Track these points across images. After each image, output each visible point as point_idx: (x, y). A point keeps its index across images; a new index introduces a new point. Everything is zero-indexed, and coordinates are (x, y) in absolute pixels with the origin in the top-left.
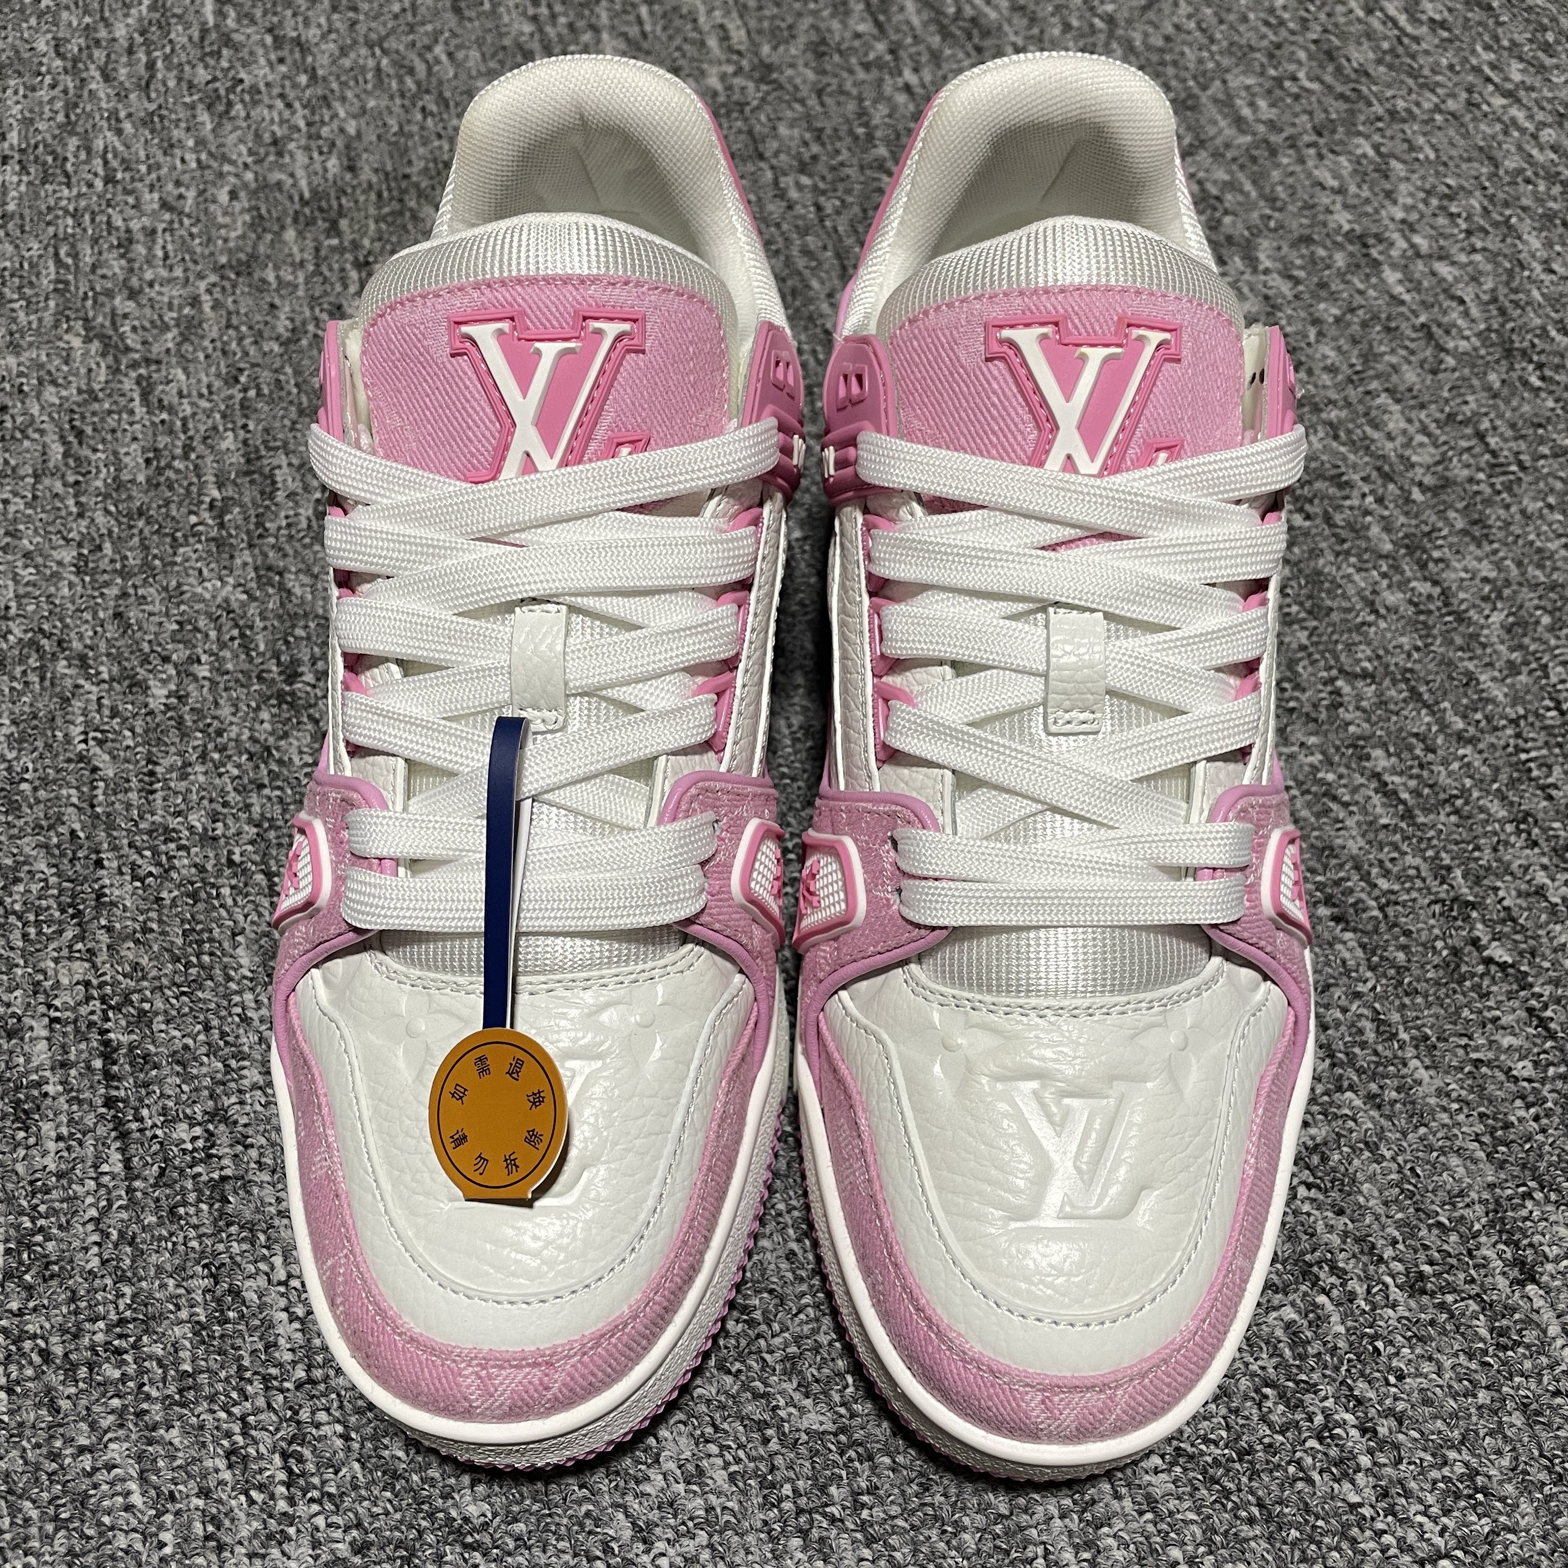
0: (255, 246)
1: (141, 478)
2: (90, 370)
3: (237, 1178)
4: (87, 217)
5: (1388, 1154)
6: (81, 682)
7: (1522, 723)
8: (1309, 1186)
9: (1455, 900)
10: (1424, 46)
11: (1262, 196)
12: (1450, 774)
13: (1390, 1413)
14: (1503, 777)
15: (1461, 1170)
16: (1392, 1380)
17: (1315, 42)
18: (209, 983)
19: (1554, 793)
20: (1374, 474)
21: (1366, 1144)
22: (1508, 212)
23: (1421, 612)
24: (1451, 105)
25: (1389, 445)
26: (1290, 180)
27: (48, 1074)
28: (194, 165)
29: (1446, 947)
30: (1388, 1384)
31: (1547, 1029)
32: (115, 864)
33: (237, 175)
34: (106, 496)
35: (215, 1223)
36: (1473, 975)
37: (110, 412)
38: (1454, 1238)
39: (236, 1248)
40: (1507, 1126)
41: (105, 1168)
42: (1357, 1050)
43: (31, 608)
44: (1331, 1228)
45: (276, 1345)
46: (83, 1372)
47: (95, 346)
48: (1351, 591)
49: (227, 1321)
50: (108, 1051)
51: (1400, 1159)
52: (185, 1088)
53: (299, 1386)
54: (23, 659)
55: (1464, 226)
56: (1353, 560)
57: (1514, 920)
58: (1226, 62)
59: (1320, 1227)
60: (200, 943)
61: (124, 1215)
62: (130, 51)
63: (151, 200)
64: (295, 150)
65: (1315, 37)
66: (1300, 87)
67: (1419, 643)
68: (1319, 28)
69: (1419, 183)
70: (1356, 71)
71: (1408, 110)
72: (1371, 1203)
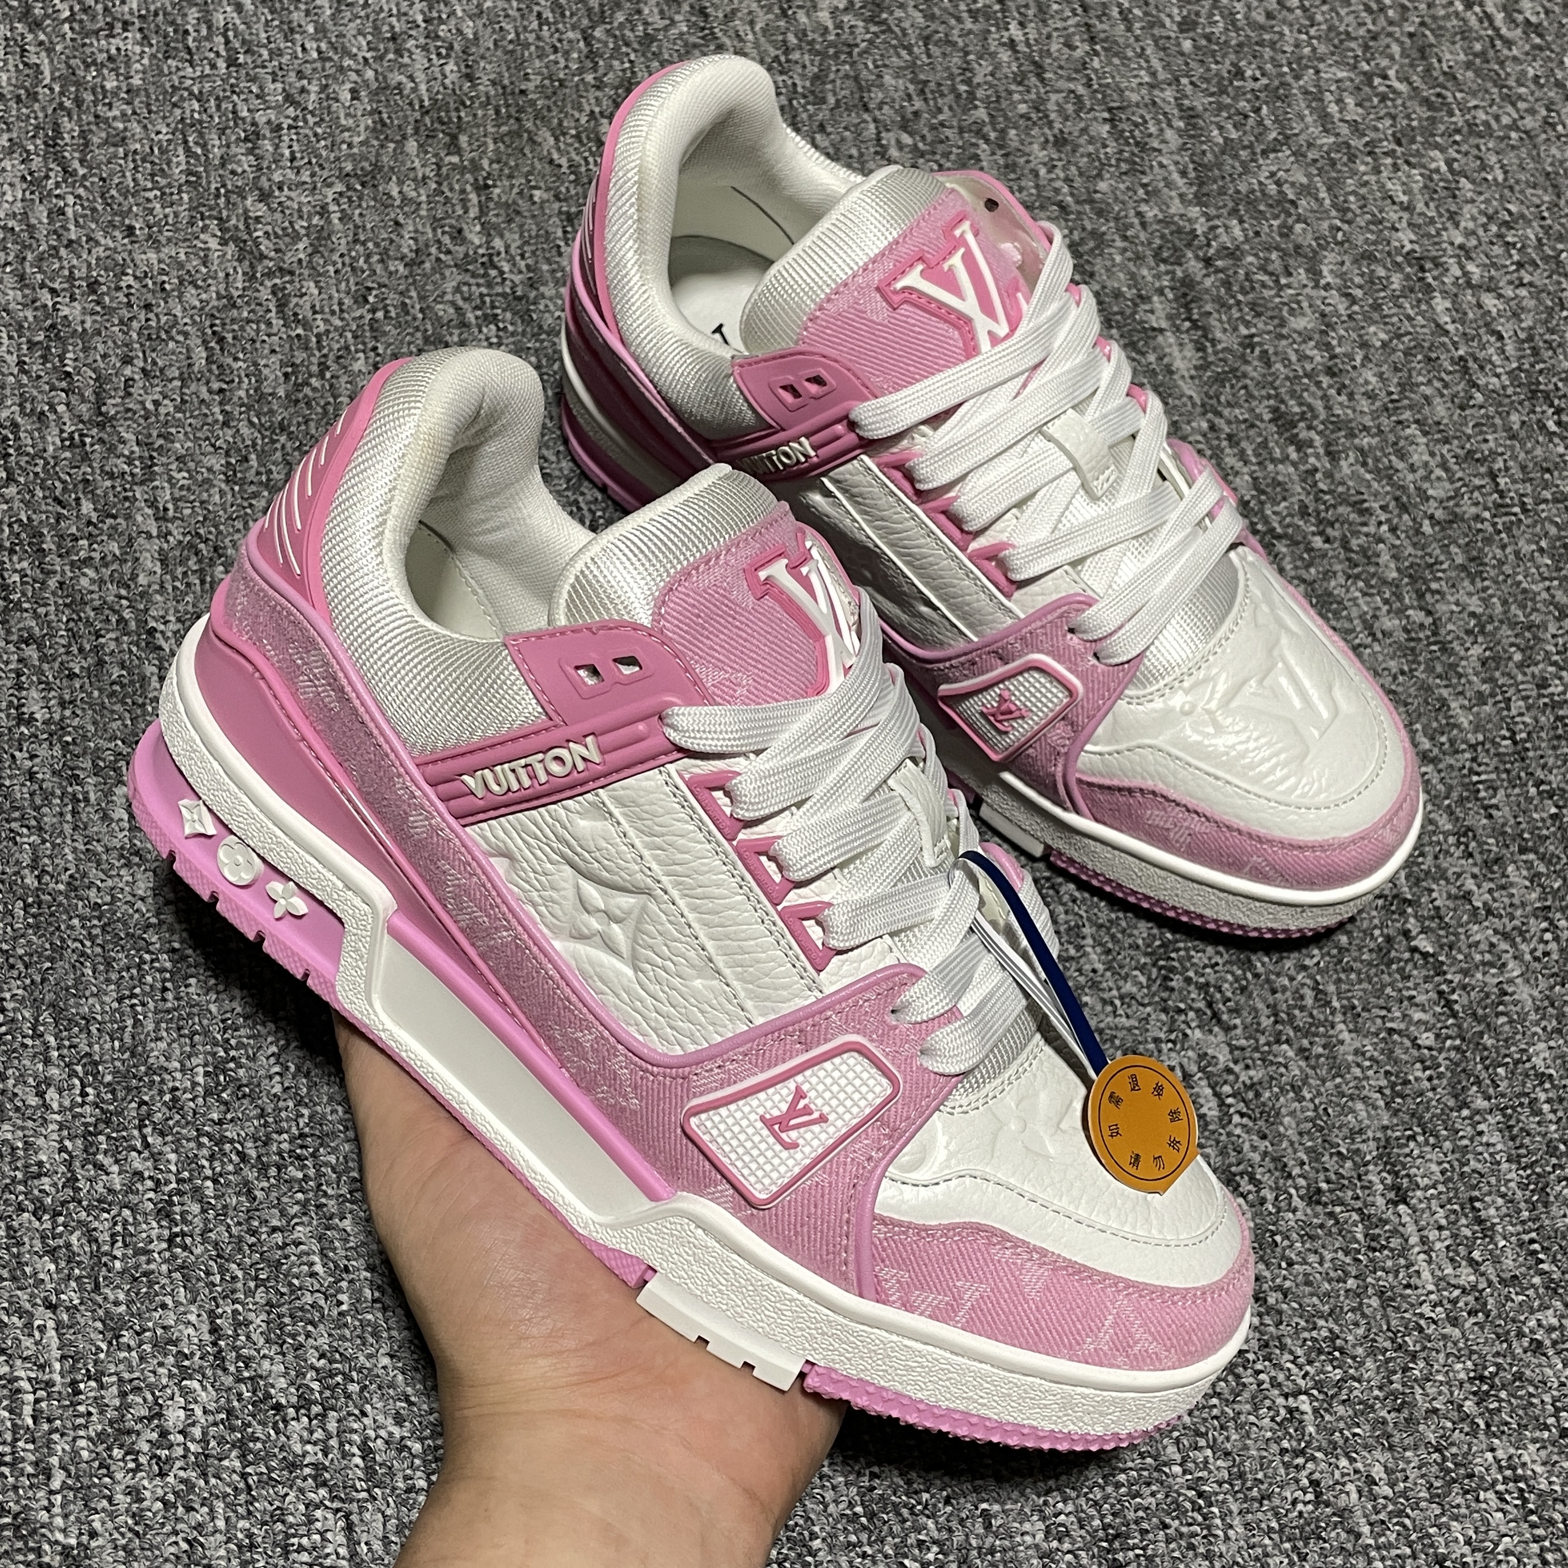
0: (378, 155)
1: (281, 392)
2: (227, 275)
4: (212, 103)
5: (1308, 1096)
7: (1479, 748)
8: (1242, 1115)
9: (1395, 896)
10: (1515, 52)
11: (1334, 205)
13: (1279, 1288)
14: (1455, 795)
15: (1364, 1114)
16: (1284, 1265)
17: (1411, 35)
19: (1494, 812)
20: (1392, 504)
21: (1293, 1086)
22: (1560, 246)
23: (1412, 639)
24: (1529, 123)
25: (1410, 477)
26: (1363, 191)
28: (315, 55)
29: (1382, 935)
30: (1280, 1267)
31: (1451, 1010)
33: (357, 72)
34: (249, 408)
36: (1400, 960)
37: (249, 321)
38: (1349, 1164)
40: (1406, 1082)
42: (1297, 1012)
43: (187, 512)
44: (1254, 1148)
48: (1355, 613)
51: (1317, 1101)
55: (1516, 258)
56: (1361, 584)
57: (1441, 918)
58: (1322, 49)
59: (1246, 1147)
64: (413, 49)
65: (1412, 29)
66: (1389, 87)
67: (1406, 668)
68: (1417, 20)
69: (1483, 206)
70: (1445, 73)
71: (1486, 124)
72: (1289, 1132)
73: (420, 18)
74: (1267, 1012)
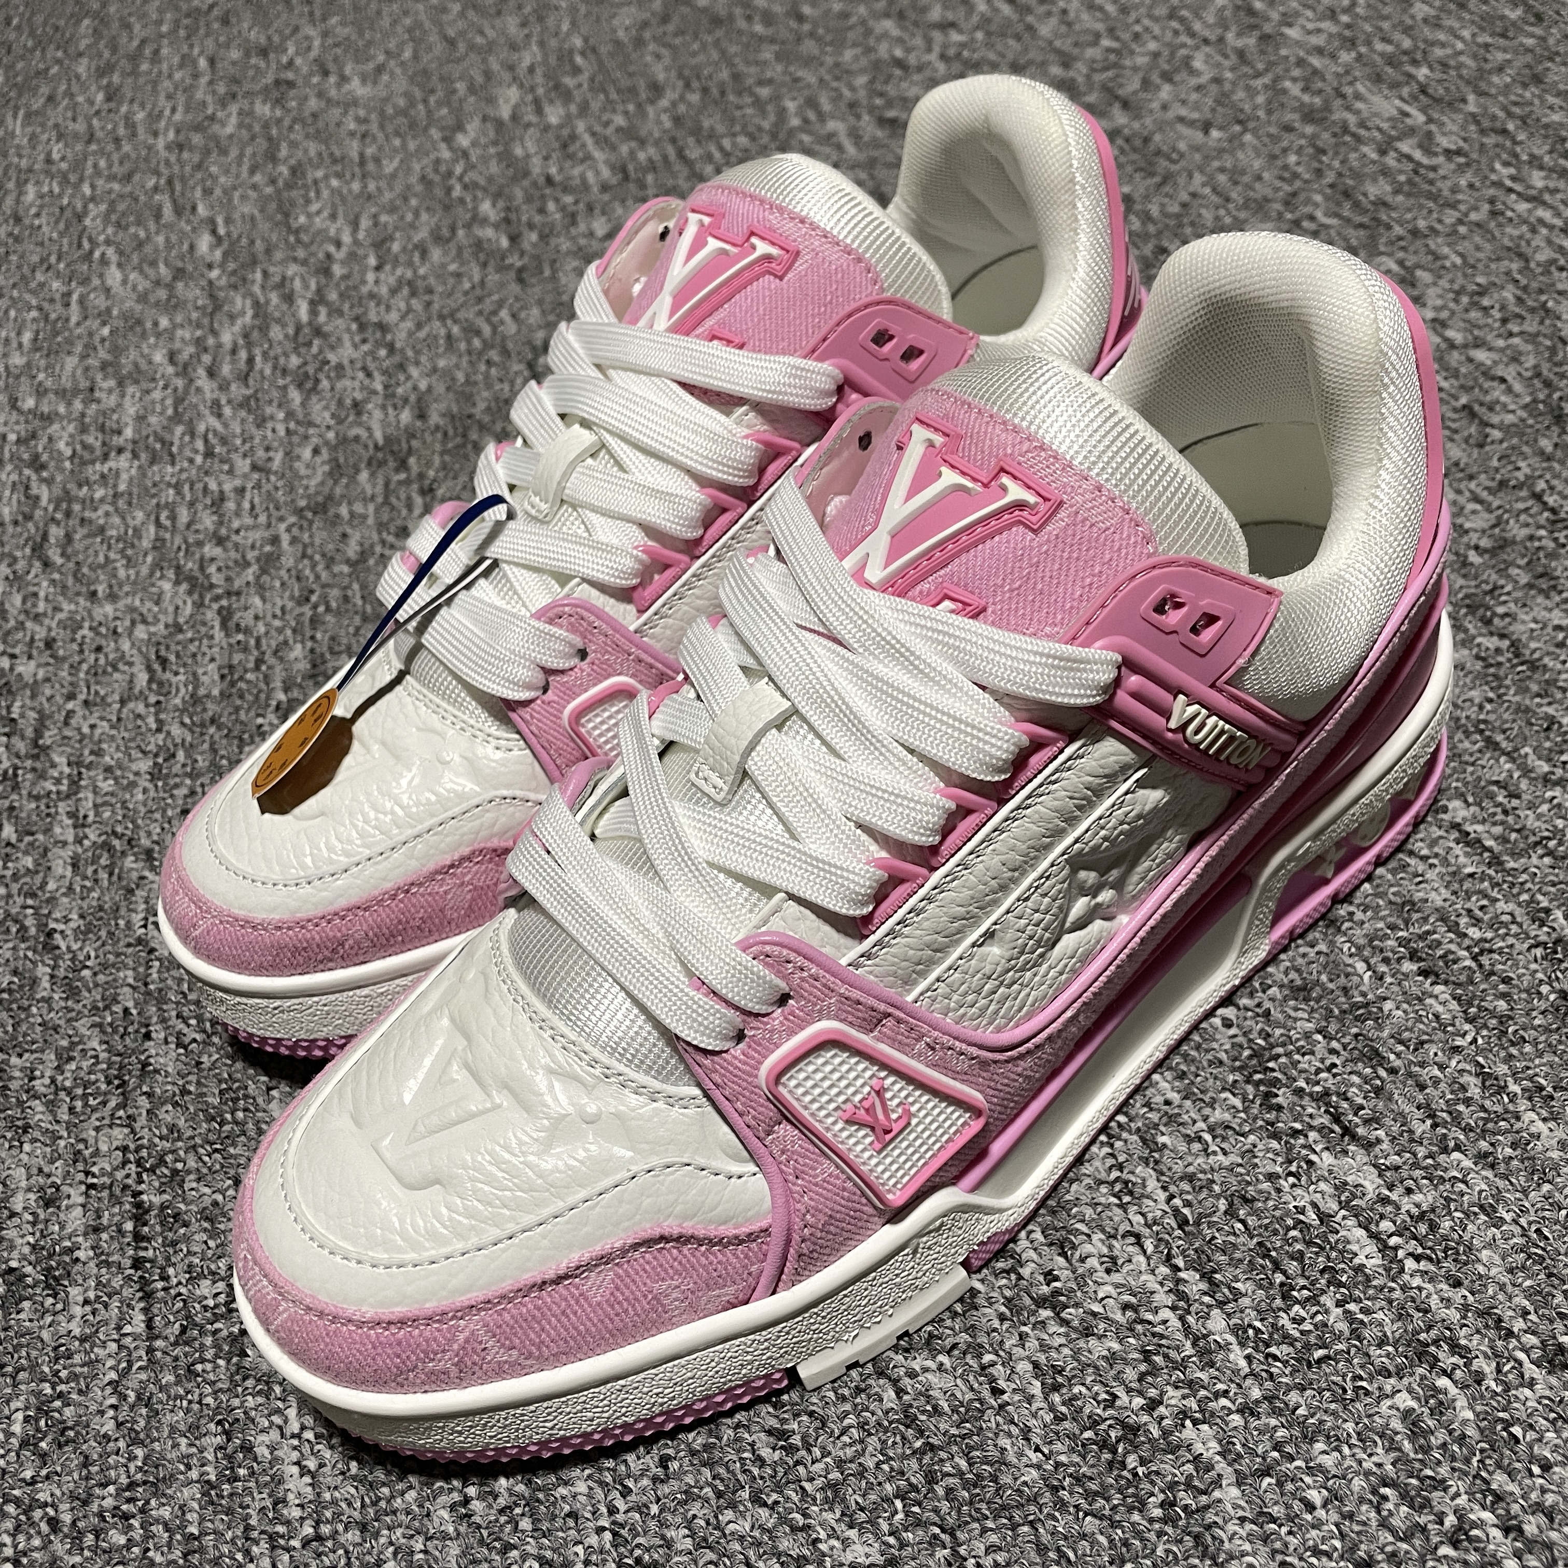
0: (332, 489)
1: (216, 692)
2: (177, 608)
5: (1508, 1217)
6: (147, 873)
8: (1418, 1258)
9: (1557, 942)
10: (1441, 172)
12: (1539, 817)
13: (1538, 1508)
16: (1536, 1470)
21: (1481, 1207)
22: (1543, 298)
23: (1490, 666)
24: (1474, 217)
27: (80, 1239)
28: (283, 433)
30: (1531, 1474)
32: (162, 1035)
33: (320, 436)
34: (183, 711)
39: (251, 1402)
41: (128, 1329)
42: (1461, 1108)
43: (107, 814)
44: (1447, 1302)
45: (284, 1501)
46: (89, 1539)
47: (184, 586)
49: (236, 1479)
50: (140, 1213)
51: (1523, 1221)
52: (212, 1243)
53: (306, 1543)
54: (95, 860)
55: (1498, 316)
59: (1434, 1302)
60: (235, 1100)
61: (143, 1376)
62: (234, 352)
63: (243, 465)
64: (372, 410)
67: (1491, 695)
69: (1447, 286)
72: (1494, 1272)
74: (1419, 1114)
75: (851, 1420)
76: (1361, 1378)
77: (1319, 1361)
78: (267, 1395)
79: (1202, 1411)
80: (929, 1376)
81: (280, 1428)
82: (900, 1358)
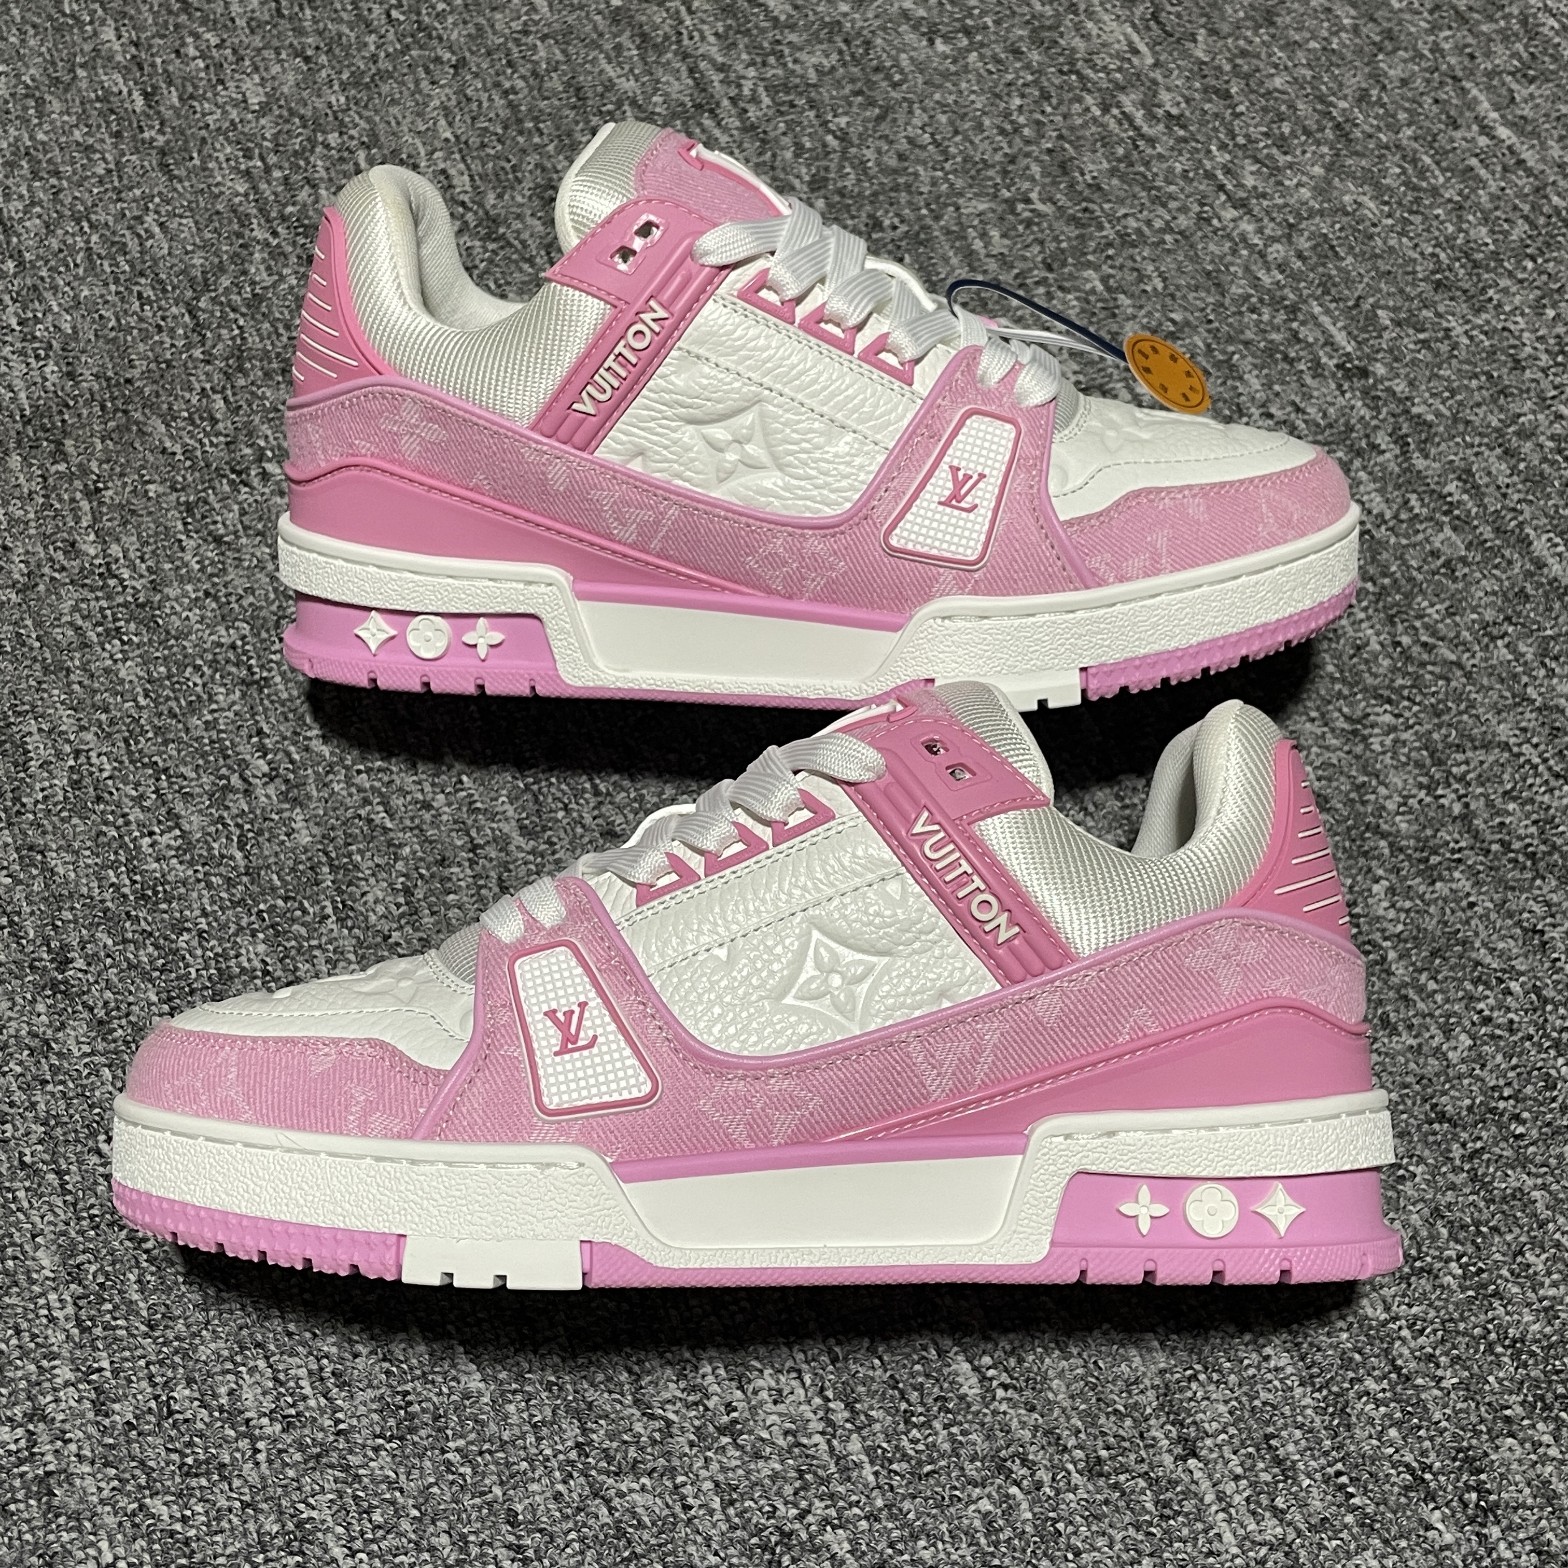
3: (60, 1472)
8: (1005, 1387)
16: (1070, 1556)
17: (1050, 151)
18: (15, 1289)
24: (1183, 222)
35: (44, 1515)
38: (1128, 1422)
39: (65, 1537)
44: (1023, 1425)
51: (1085, 1355)
59: (1015, 1424)
64: (10, 356)
65: (1049, 145)
66: (1032, 211)
68: (1054, 134)
69: (1145, 321)
70: (1089, 186)
71: (1139, 231)
72: (1061, 1397)
73: (14, 322)
75: (573, 1535)
76: (955, 1488)
77: (928, 1475)
78: (79, 1529)
79: (839, 1518)
80: (635, 1496)
81: (95, 1558)
82: (611, 1481)
